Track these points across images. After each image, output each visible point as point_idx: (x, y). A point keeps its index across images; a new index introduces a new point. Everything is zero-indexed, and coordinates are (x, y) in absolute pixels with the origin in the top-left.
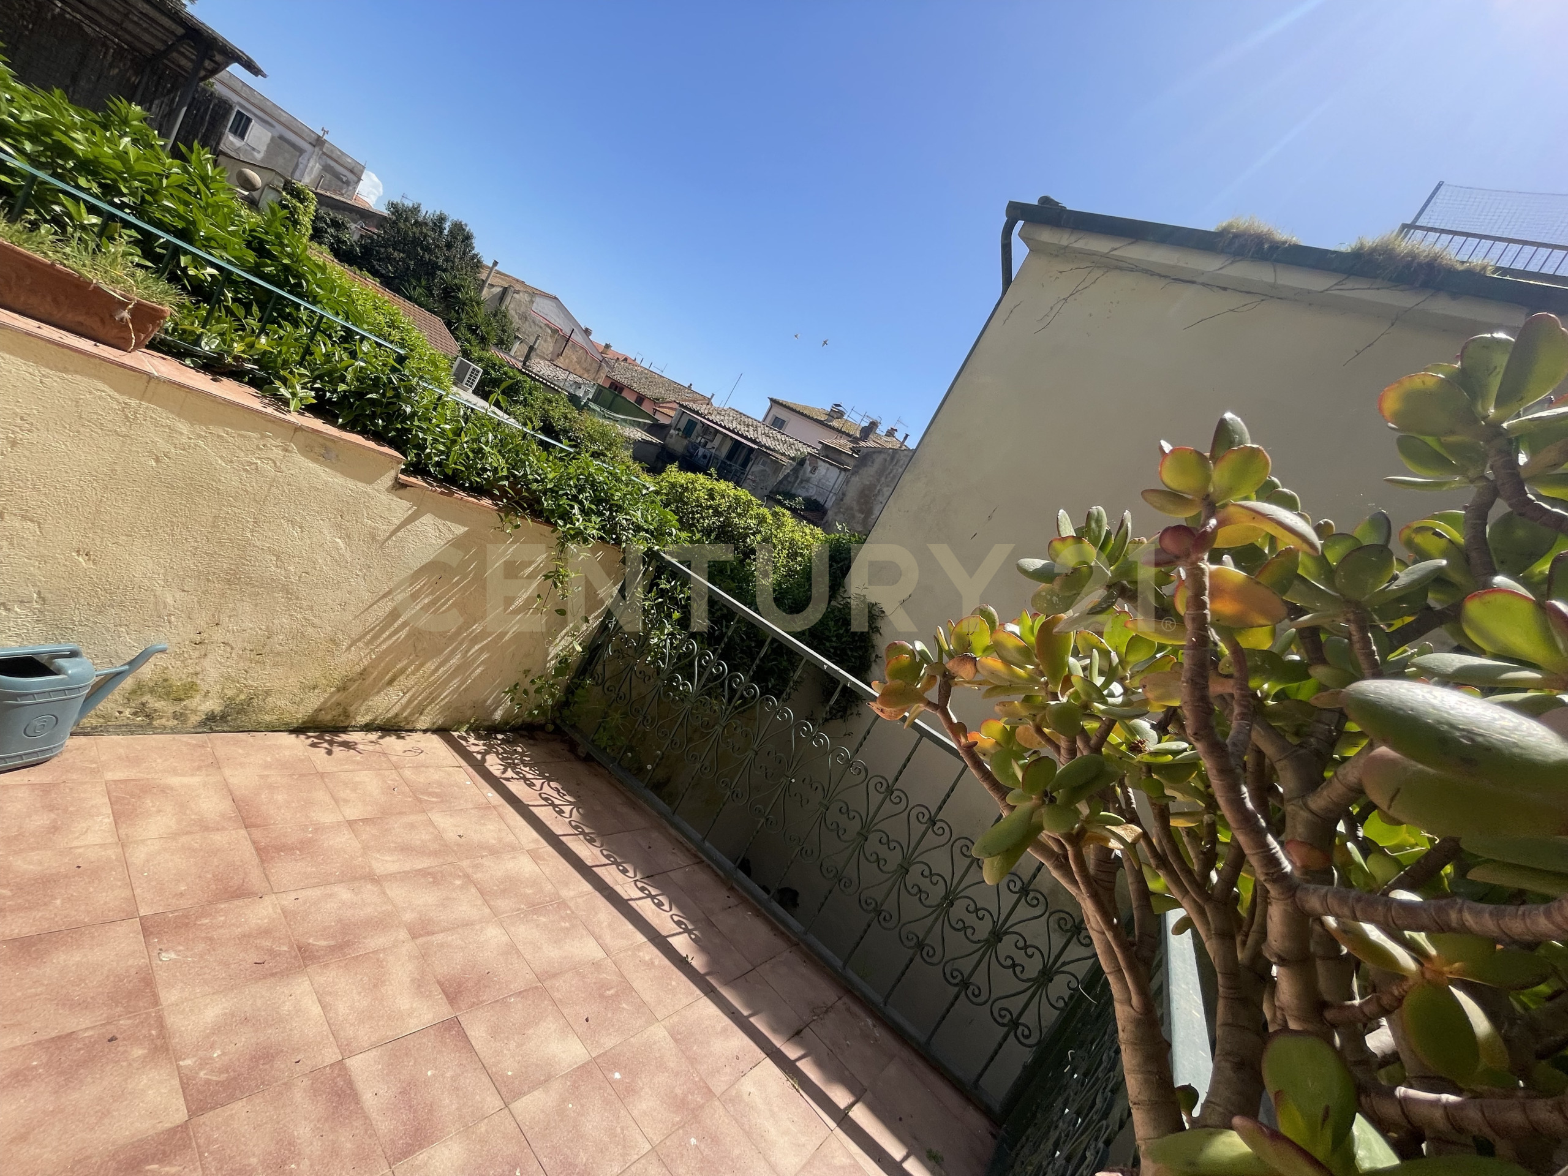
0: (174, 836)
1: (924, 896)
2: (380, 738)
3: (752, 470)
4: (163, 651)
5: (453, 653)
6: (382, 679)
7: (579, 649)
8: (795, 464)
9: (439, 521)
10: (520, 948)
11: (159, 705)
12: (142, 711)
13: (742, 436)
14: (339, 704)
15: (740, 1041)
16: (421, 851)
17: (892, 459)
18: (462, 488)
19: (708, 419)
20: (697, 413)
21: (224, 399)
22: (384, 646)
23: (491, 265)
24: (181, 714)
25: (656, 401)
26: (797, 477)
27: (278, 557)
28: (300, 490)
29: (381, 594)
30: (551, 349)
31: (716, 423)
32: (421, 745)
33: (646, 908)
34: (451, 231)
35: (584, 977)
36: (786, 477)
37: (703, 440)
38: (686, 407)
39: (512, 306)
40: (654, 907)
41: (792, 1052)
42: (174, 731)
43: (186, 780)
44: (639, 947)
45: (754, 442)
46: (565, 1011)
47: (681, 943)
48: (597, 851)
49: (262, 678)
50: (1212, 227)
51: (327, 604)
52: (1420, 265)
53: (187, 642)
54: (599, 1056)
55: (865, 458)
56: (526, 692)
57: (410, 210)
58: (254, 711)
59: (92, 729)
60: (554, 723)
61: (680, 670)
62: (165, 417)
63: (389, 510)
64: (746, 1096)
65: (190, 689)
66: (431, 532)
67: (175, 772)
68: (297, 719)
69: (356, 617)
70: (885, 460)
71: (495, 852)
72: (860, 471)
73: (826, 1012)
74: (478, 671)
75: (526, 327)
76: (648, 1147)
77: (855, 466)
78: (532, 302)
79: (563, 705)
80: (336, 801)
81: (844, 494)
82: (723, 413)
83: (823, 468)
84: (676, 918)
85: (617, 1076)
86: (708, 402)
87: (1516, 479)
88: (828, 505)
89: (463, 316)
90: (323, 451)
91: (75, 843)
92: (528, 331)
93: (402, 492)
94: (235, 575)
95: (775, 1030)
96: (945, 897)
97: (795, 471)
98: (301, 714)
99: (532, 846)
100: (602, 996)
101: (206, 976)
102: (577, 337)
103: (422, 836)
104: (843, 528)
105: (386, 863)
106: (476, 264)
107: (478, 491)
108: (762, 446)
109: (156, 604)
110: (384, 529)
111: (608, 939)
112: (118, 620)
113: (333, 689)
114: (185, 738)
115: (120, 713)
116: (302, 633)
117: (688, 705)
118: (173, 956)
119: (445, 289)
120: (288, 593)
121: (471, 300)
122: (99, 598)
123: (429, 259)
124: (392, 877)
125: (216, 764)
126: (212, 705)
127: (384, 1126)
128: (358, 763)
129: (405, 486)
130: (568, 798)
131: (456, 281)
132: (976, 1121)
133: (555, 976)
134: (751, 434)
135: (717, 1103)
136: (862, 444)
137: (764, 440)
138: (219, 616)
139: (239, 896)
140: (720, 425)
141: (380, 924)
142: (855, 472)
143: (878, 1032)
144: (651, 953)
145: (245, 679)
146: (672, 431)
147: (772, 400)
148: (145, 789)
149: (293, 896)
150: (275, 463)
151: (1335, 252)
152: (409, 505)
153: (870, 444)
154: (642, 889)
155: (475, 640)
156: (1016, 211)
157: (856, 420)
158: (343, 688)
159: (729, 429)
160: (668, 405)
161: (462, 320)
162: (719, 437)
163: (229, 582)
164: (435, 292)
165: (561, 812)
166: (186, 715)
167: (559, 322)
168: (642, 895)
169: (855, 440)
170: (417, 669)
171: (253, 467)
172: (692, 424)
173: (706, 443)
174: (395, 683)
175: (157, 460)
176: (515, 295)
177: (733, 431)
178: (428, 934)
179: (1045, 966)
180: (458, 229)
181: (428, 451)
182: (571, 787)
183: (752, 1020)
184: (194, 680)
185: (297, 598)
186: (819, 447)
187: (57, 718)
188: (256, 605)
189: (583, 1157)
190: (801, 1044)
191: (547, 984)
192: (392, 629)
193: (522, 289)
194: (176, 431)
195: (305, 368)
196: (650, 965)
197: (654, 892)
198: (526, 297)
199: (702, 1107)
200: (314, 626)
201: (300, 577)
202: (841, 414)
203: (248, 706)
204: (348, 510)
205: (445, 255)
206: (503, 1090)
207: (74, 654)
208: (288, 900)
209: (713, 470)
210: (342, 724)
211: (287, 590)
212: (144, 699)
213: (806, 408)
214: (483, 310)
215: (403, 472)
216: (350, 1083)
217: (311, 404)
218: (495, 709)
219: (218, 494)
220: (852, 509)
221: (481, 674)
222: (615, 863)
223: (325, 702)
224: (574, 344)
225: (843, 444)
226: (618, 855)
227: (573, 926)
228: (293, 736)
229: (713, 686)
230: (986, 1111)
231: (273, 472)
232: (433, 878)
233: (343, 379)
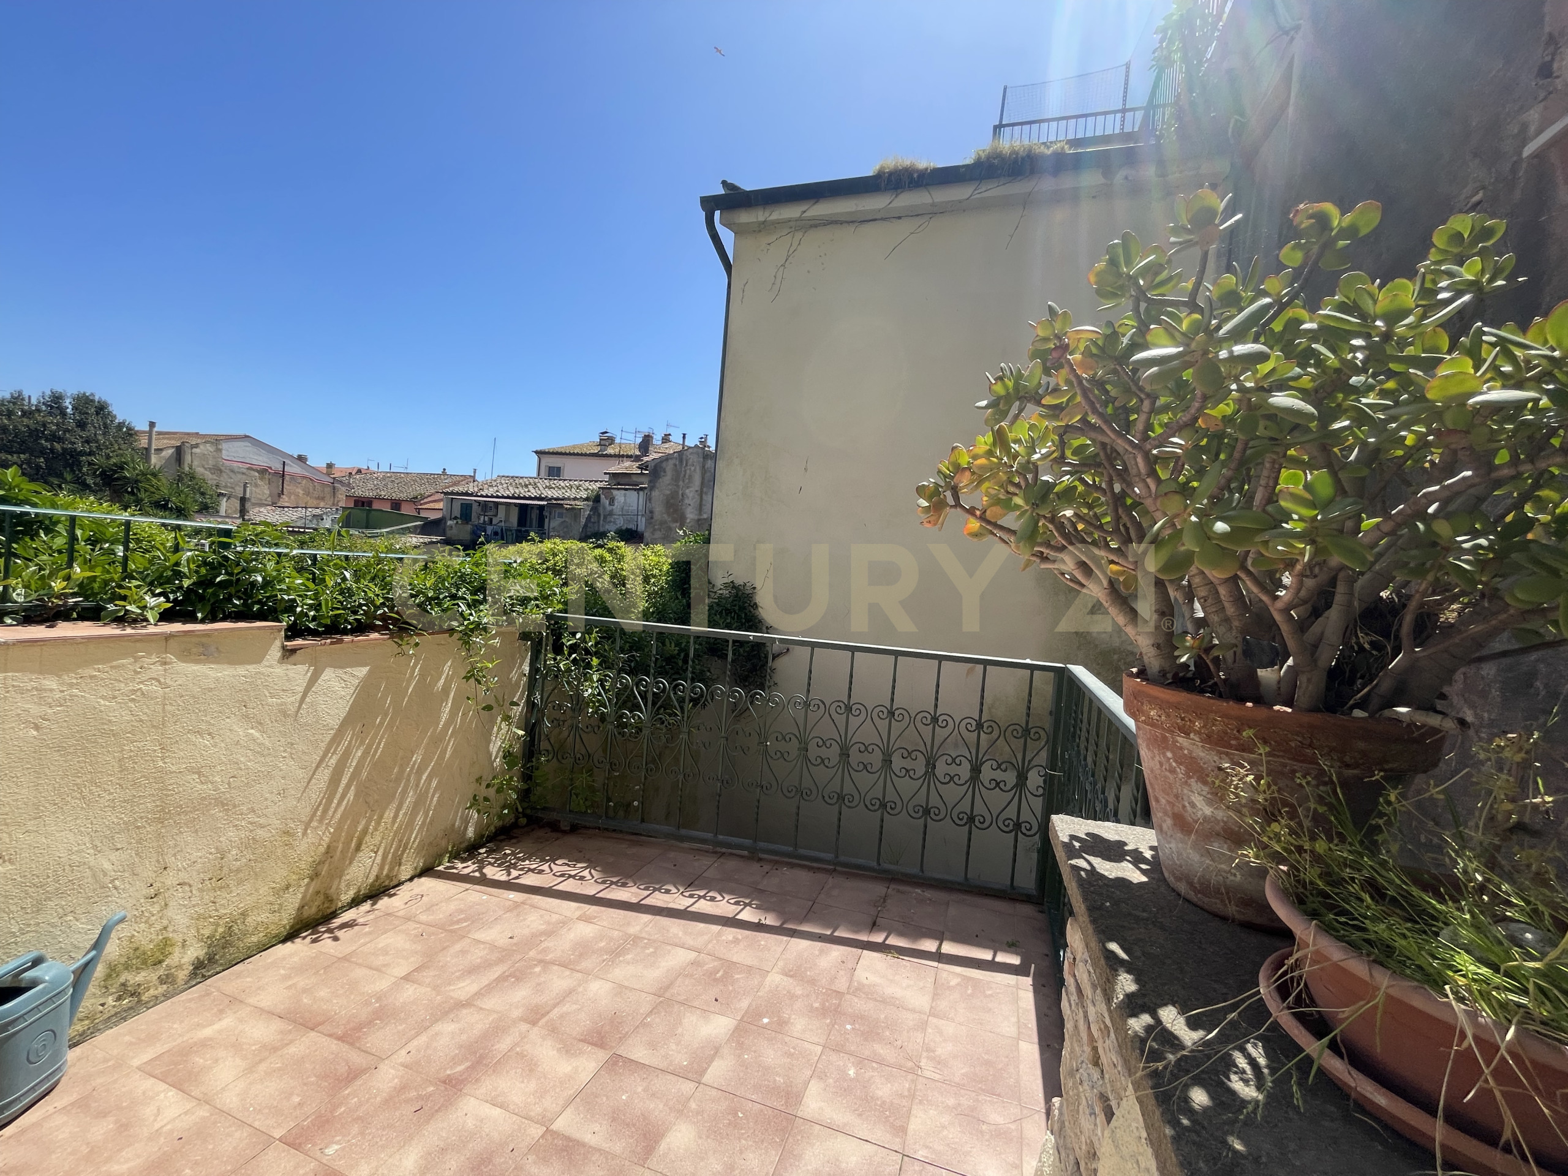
0: (250, 1069)
1: (911, 773)
2: (373, 905)
3: (552, 525)
4: (122, 920)
5: (405, 792)
6: (349, 848)
7: (521, 733)
8: (591, 503)
9: (340, 672)
10: (626, 984)
11: (140, 978)
12: (125, 991)
13: (525, 498)
14: (318, 893)
15: (837, 952)
16: (487, 965)
17: (681, 461)
18: (345, 632)
19: (482, 496)
20: (467, 494)
21: (83, 638)
22: (338, 816)
23: (147, 429)
24: (167, 975)
25: (414, 500)
26: (599, 515)
27: (199, 773)
28: (194, 697)
29: (314, 765)
30: (267, 492)
31: (492, 496)
32: (416, 891)
33: (703, 906)
34: (75, 408)
35: (692, 975)
36: (589, 518)
37: (486, 519)
38: (452, 493)
39: (197, 462)
40: (709, 903)
41: (878, 938)
42: (167, 996)
43: (216, 1027)
44: (719, 934)
45: (540, 499)
46: (696, 1004)
47: (748, 915)
48: (634, 889)
49: (231, 903)
50: (870, 173)
51: (266, 799)
52: (1023, 159)
53: (142, 901)
54: (743, 1017)
55: (655, 471)
56: (486, 799)
57: (9, 402)
58: (239, 939)
59: (81, 1035)
60: (525, 815)
61: (624, 705)
62: (27, 680)
63: (289, 680)
64: (865, 982)
65: (165, 946)
66: (337, 685)
67: (199, 1026)
68: (284, 927)
69: (299, 800)
70: (675, 465)
71: (549, 934)
72: (657, 485)
73: (884, 901)
74: (435, 799)
75: (224, 479)
76: (819, 1049)
77: (650, 482)
78: (219, 450)
79: (525, 795)
80: (377, 969)
81: (651, 512)
82: (494, 484)
83: (620, 496)
84: (732, 901)
85: (766, 1020)
86: (473, 479)
87: (1141, 292)
88: (642, 527)
89: (142, 495)
90: (203, 651)
91: (157, 1126)
92: (230, 483)
93: (293, 658)
94: (163, 810)
95: (857, 932)
96: (928, 764)
97: (595, 509)
98: (286, 919)
99: (578, 914)
100: (715, 980)
101: (380, 1143)
102: (293, 469)
103: (478, 954)
104: (685, 532)
105: (465, 988)
106: (130, 434)
107: (361, 628)
108: (550, 499)
109: (94, 876)
110: (292, 700)
111: (690, 942)
112: (60, 910)
113: (306, 881)
114: (184, 996)
115: (103, 1005)
116: (253, 838)
117: (646, 732)
118: (336, 1147)
119: (103, 473)
120: (223, 805)
121: (144, 474)
122: (31, 897)
123: (63, 448)
124: (479, 994)
125: (234, 1001)
126: (195, 951)
127: (618, 1147)
128: (370, 933)
129: (293, 651)
130: (579, 865)
131: (113, 460)
132: (1027, 910)
133: (668, 987)
134: (533, 493)
135: (848, 997)
136: (645, 459)
137: (549, 493)
138: (164, 860)
139: (355, 1077)
140: (498, 497)
141: (499, 1029)
142: (652, 488)
143: (928, 894)
144: (730, 933)
145: (216, 910)
146: (449, 523)
147: (536, 452)
148: (185, 1052)
149: (403, 1052)
150: (159, 681)
151: (964, 166)
152: (305, 667)
153: (653, 456)
154: (691, 896)
155: (420, 772)
156: (710, 204)
157: (628, 439)
158: (315, 875)
159: (508, 497)
160: (430, 499)
161: (142, 500)
162: (501, 509)
163: (160, 821)
164: (90, 481)
165: (582, 878)
166: (172, 974)
167: (262, 460)
168: (694, 900)
169: (637, 458)
170: (378, 823)
171: (139, 693)
172: (466, 509)
173: (491, 520)
174: (363, 847)
175: (37, 727)
176: (194, 450)
177: (513, 497)
178: (543, 1015)
179: (1018, 772)
180: (84, 403)
181: (299, 609)
182: (575, 857)
183: (836, 934)
184: (166, 935)
185: (235, 806)
186: (607, 478)
187: (53, 1031)
188: (196, 831)
189: (779, 1080)
190: (881, 929)
191: (667, 995)
192: (338, 796)
193: (199, 441)
194: (45, 690)
195: (136, 579)
196: (736, 941)
197: (702, 893)
198: (210, 448)
199: (839, 1005)
200: (262, 826)
201: (229, 784)
202: (611, 440)
203: (231, 936)
204: (249, 698)
205: (81, 437)
206: (690, 1075)
207: (37, 962)
208: (402, 1056)
209: (532, 534)
210: (329, 911)
211: (222, 804)
212: (122, 979)
213: (574, 447)
214: (164, 481)
215: (288, 638)
216: (568, 1139)
217: (165, 610)
218: (466, 828)
219: (114, 735)
220: (665, 522)
221: (438, 801)
222: (655, 890)
223: (303, 898)
224: (293, 477)
225: (628, 467)
226: (654, 882)
227: (656, 948)
228: (289, 944)
229: (660, 704)
230: (1027, 899)
231: (161, 691)
232: (517, 977)
233: (179, 575)
